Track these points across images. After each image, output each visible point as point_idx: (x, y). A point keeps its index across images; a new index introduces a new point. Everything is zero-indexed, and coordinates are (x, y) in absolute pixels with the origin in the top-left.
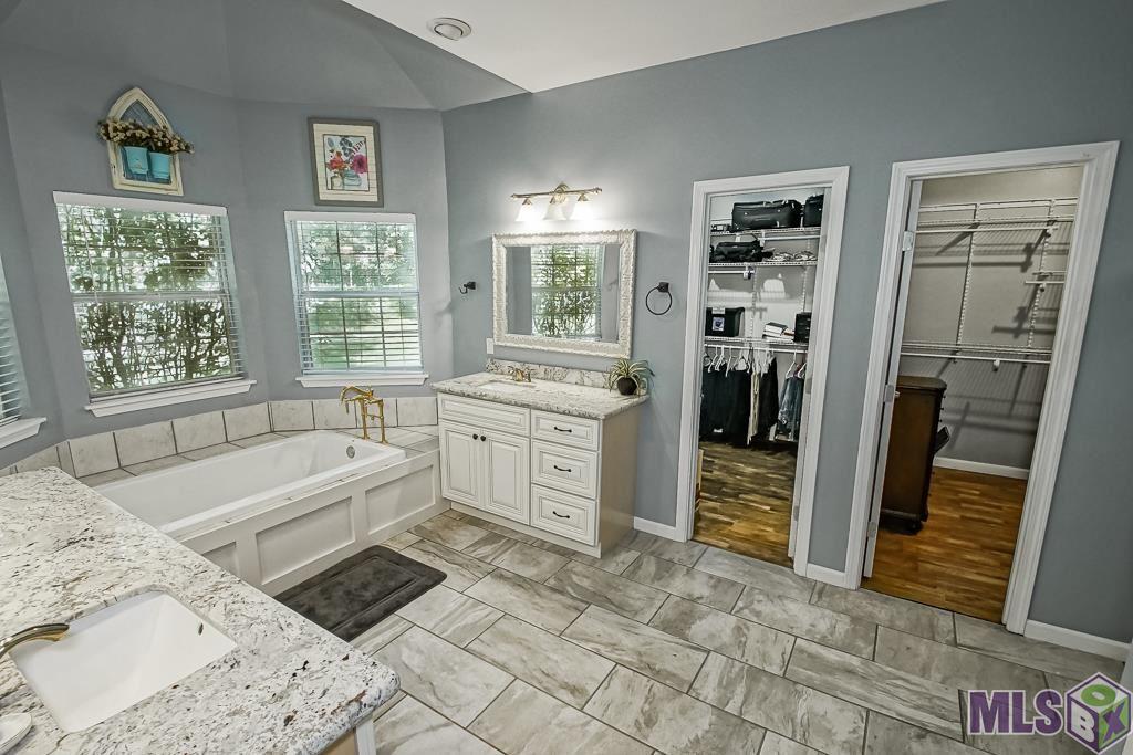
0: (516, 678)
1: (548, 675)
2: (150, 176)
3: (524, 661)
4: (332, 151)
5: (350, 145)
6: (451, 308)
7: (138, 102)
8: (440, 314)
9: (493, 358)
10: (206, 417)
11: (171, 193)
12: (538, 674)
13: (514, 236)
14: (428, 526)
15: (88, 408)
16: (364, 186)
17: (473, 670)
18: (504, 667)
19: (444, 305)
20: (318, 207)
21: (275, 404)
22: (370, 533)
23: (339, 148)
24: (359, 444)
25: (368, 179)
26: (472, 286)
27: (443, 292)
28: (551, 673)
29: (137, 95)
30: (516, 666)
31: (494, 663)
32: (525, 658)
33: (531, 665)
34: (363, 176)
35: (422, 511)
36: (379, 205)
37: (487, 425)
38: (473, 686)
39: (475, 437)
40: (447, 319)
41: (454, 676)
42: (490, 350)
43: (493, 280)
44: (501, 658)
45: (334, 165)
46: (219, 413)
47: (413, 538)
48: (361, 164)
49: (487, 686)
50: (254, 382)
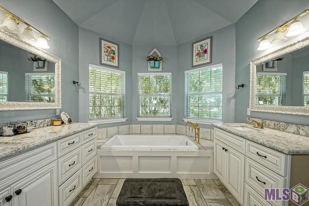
2: (154, 67)
4: (198, 51)
5: (203, 47)
6: (235, 97)
7: (155, 52)
8: (230, 99)
9: (249, 117)
10: (160, 125)
11: (159, 70)
13: (260, 58)
14: (203, 182)
15: (137, 118)
16: (206, 58)
19: (232, 95)
20: (193, 68)
21: (178, 125)
22: (177, 173)
23: (199, 49)
24: (190, 141)
25: (207, 56)
26: (243, 86)
27: (232, 90)
29: (155, 50)
34: (206, 55)
35: (204, 174)
36: (211, 63)
37: (229, 144)
39: (223, 149)
40: (233, 101)
42: (249, 113)
43: (250, 81)
45: (198, 54)
46: (163, 125)
47: (193, 183)
48: (205, 52)
50: (173, 118)
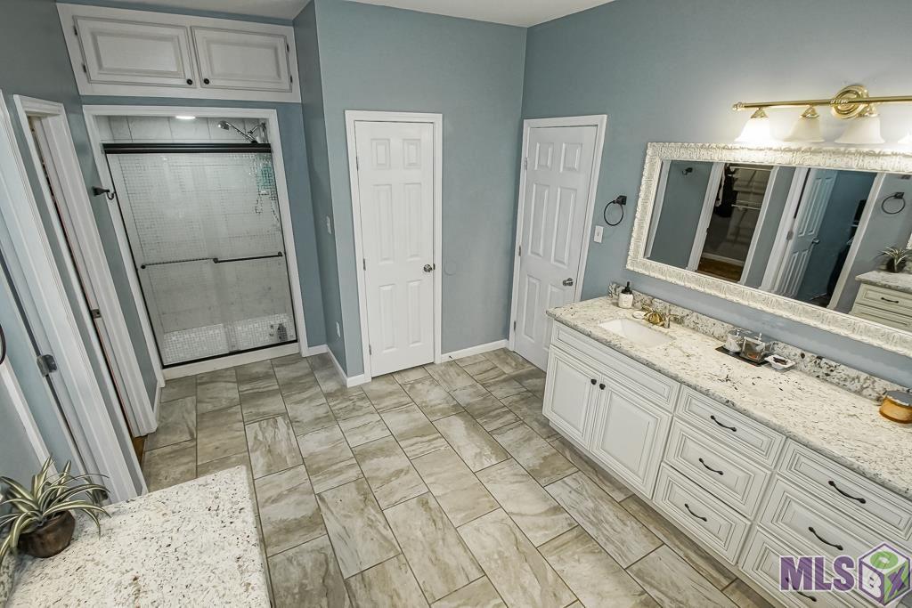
0: (456, 529)
1: (434, 521)
3: (443, 540)
12: (440, 525)
17: (484, 548)
18: (461, 541)
28: (431, 522)
30: (451, 539)
31: (466, 548)
32: (441, 542)
33: (440, 534)
38: (488, 534)
41: (500, 549)
44: (459, 550)
49: (479, 531)
